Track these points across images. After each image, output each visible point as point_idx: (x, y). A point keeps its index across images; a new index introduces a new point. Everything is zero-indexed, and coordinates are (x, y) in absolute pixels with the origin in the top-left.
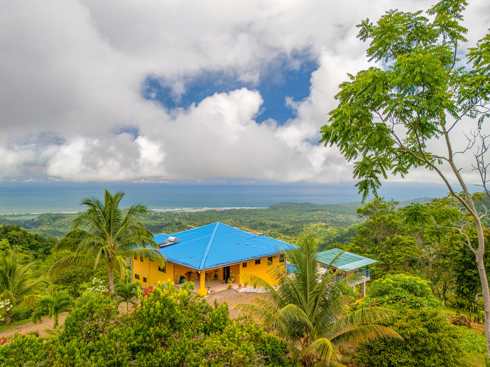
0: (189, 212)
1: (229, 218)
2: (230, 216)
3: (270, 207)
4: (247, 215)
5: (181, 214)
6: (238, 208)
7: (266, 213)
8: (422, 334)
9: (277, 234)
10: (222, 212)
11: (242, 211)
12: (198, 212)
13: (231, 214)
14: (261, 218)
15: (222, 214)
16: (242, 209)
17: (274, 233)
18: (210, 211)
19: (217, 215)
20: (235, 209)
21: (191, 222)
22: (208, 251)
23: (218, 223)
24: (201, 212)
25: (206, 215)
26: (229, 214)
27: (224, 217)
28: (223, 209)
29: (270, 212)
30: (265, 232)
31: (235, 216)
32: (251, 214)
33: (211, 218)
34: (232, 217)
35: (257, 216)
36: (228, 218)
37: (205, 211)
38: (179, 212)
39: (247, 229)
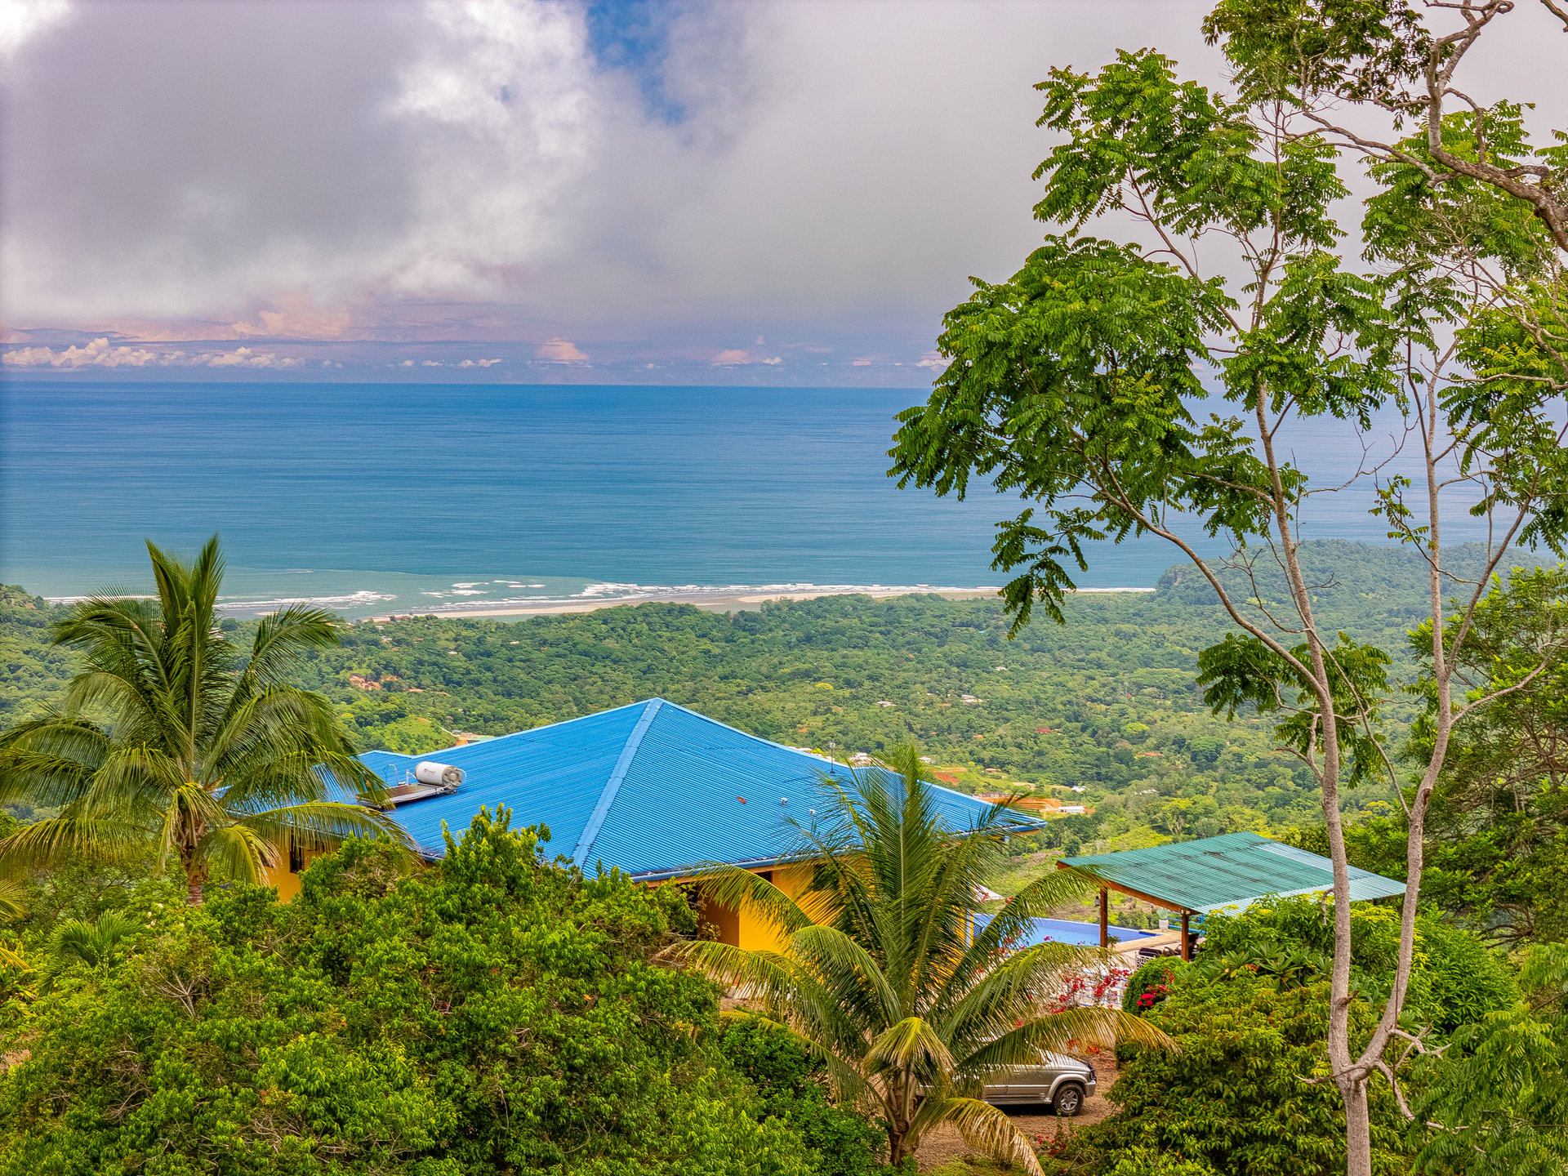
0: (468, 624)
1: (807, 675)
2: (812, 657)
3: (1166, 582)
4: (958, 649)
5: (401, 635)
6: (878, 592)
7: (1129, 637)
8: (1258, 1044)
9: (1208, 812)
10: (747, 622)
11: (919, 613)
12: (538, 622)
13: (827, 639)
14: (1079, 678)
15: (744, 638)
16: (917, 597)
17: (1183, 804)
18: (645, 612)
19: (705, 644)
20: (858, 598)
21: (483, 708)
22: (599, 821)
23: (654, 704)
24: (564, 618)
25: (610, 644)
26: (808, 639)
27: (761, 664)
28: (753, 597)
29: (1163, 629)
30: (1109, 796)
31: (858, 656)
32: (993, 642)
33: (649, 669)
34: (828, 667)
35: (1046, 658)
36: (794, 675)
37: (605, 617)
38: (380, 620)
39: (960, 769)
